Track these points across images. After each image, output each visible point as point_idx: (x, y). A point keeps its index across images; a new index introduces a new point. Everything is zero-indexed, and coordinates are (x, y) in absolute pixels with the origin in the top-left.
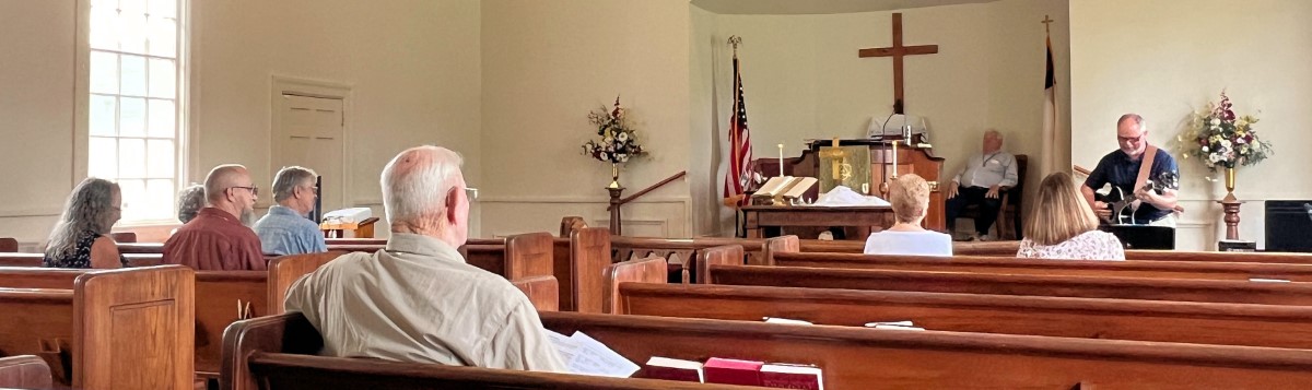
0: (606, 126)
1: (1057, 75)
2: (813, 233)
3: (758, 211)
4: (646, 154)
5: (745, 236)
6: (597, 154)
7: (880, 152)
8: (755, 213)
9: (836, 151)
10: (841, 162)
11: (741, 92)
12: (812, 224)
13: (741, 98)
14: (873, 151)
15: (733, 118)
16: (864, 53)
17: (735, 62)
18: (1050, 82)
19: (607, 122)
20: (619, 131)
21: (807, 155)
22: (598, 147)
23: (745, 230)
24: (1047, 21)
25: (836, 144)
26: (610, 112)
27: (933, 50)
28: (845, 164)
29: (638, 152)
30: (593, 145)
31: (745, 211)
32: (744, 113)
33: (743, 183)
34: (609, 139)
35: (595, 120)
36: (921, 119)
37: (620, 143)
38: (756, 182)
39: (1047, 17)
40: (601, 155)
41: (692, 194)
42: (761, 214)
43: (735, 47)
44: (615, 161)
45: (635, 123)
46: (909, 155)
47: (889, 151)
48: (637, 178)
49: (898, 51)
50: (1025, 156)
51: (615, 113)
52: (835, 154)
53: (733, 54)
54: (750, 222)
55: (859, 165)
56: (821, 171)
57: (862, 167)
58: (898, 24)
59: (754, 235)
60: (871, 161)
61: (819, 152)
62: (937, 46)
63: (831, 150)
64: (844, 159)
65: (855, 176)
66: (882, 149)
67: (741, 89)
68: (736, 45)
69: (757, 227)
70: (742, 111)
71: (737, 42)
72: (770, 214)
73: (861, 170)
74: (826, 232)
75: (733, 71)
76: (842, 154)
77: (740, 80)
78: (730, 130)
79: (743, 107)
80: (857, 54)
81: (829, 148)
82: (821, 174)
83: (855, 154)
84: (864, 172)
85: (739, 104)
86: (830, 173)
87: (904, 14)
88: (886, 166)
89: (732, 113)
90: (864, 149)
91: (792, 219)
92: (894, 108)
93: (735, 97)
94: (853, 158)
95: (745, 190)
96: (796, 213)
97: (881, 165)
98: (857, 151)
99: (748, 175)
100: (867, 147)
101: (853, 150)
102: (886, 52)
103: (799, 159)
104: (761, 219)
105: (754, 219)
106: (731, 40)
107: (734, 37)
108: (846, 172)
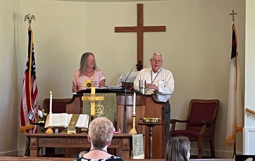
1: (238, 50)
3: (38, 137)
5: (28, 154)
7: (123, 97)
8: (37, 139)
9: (93, 97)
10: (97, 104)
11: (33, 53)
12: (74, 146)
14: (119, 96)
15: (27, 72)
16: (118, 30)
17: (30, 33)
18: (234, 54)
21: (76, 98)
24: (233, 14)
25: (93, 91)
27: (163, 29)
28: (100, 105)
31: (29, 137)
33: (30, 118)
38: (40, 117)
39: (233, 11)
42: (40, 140)
43: (30, 21)
46: (142, 99)
47: (130, 97)
49: (140, 29)
50: (219, 101)
53: (29, 27)
54: (32, 145)
55: (109, 106)
56: (83, 109)
57: (111, 107)
58: (141, 10)
59: (35, 154)
60: (117, 103)
61: (82, 97)
62: (165, 27)
63: (90, 96)
64: (99, 102)
65: (106, 113)
66: (125, 95)
67: (33, 51)
68: (31, 21)
69: (37, 148)
70: (34, 66)
71: (31, 18)
72: (46, 139)
73: (110, 110)
74: (84, 152)
75: (28, 38)
76: (97, 98)
77: (33, 45)
78: (24, 79)
79: (34, 64)
80: (114, 30)
81: (88, 94)
82: (84, 112)
83: (106, 99)
84: (112, 111)
85: (32, 62)
86: (89, 111)
87: (143, 4)
88: (127, 107)
89: (26, 68)
90: (112, 96)
91: (61, 143)
92: (137, 67)
93: (29, 57)
94: (105, 101)
95: (33, 122)
96: (65, 139)
97: (123, 106)
98: (108, 97)
99: (34, 111)
100: (115, 94)
101: (105, 96)
102: (133, 29)
103: (70, 101)
104: (39, 143)
105: (35, 143)
106: (27, 17)
107: (29, 15)
108: (100, 110)
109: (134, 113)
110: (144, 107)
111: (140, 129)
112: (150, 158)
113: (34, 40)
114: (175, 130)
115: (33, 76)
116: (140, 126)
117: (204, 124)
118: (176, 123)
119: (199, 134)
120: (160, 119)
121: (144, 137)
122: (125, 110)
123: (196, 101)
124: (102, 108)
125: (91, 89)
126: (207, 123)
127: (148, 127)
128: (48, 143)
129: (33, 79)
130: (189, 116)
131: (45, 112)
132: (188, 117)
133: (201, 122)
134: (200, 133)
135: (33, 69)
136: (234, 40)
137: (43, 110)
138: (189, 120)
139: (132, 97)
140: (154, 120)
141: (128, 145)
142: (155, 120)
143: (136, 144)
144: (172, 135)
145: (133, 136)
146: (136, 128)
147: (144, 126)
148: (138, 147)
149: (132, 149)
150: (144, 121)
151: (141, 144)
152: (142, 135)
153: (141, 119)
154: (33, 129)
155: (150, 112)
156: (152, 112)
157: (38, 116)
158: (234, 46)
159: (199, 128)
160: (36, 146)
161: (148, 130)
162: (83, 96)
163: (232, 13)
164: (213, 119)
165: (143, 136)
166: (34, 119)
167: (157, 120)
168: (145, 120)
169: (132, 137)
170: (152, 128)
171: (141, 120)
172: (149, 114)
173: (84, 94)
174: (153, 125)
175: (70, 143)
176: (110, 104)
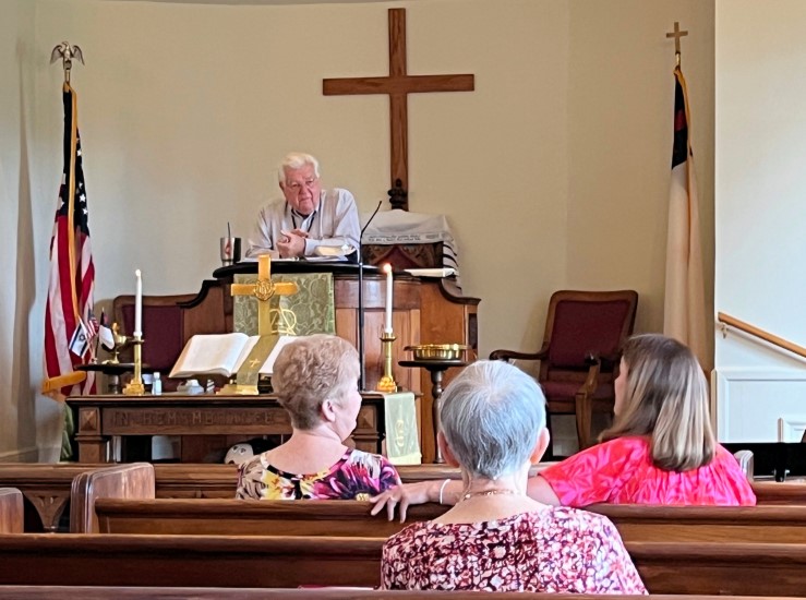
1: (694, 141)
2: (217, 449)
3: (102, 406)
5: (74, 458)
7: (354, 285)
8: (98, 410)
9: (265, 284)
10: (277, 306)
11: (79, 160)
12: (210, 431)
14: (340, 283)
15: (61, 214)
16: (332, 87)
17: (68, 98)
18: (680, 153)
21: (210, 291)
23: (75, 445)
24: (677, 34)
25: (265, 269)
27: (464, 83)
28: (284, 310)
31: (76, 407)
32: (85, 205)
33: (77, 351)
36: (440, 218)
38: (104, 347)
39: (676, 25)
42: (109, 412)
46: (409, 291)
47: (372, 285)
49: (398, 85)
50: (635, 294)
52: (263, 290)
53: (63, 80)
54: (84, 429)
55: (312, 311)
56: (235, 323)
57: (317, 315)
58: (399, 28)
59: (93, 454)
60: (336, 303)
61: (232, 285)
62: (472, 75)
63: (254, 283)
64: (282, 298)
66: (355, 280)
67: (79, 153)
68: (69, 62)
69: (100, 439)
70: (82, 198)
71: (72, 55)
72: (126, 411)
73: (314, 322)
74: (240, 447)
75: (63, 115)
76: (275, 289)
77: (78, 136)
78: (53, 238)
79: (83, 191)
80: (320, 87)
82: (236, 330)
83: (303, 290)
84: (320, 326)
85: (77, 186)
86: (253, 326)
87: (404, 10)
88: (366, 314)
89: (59, 203)
90: (321, 281)
91: (171, 421)
92: (390, 197)
93: (67, 170)
94: (300, 297)
95: (84, 363)
96: (181, 409)
97: (355, 311)
98: (307, 284)
99: (86, 329)
100: (329, 275)
101: (299, 282)
102: (376, 85)
103: (193, 298)
104: (105, 423)
105: (93, 422)
106: (58, 51)
107: (64, 47)
108: (285, 325)
109: (389, 330)
110: (415, 314)
111: (403, 382)
112: (435, 462)
113: (79, 121)
115: (79, 227)
116: (406, 369)
117: (594, 363)
119: (581, 391)
120: (465, 347)
121: (419, 400)
122: (361, 326)
123: (569, 296)
124: (290, 318)
125: (257, 264)
126: (601, 358)
127: (429, 373)
128: (132, 422)
129: (79, 234)
130: (549, 340)
131: (119, 332)
132: (544, 344)
133: (586, 356)
134: (583, 390)
135: (80, 206)
136: (680, 112)
137: (115, 325)
138: (548, 352)
139: (378, 283)
140: (447, 351)
141: (372, 425)
142: (449, 351)
143: (394, 420)
145: (387, 398)
146: (393, 374)
147: (416, 371)
148: (401, 432)
149: (384, 437)
150: (418, 355)
151: (411, 420)
152: (412, 395)
153: (407, 348)
154: (82, 385)
155: (434, 329)
156: (438, 328)
157: (100, 346)
158: (679, 129)
160: (98, 432)
161: (429, 381)
162: (232, 281)
163: (672, 30)
165: (416, 397)
166: (88, 354)
167: (453, 351)
168: (421, 351)
169: (382, 401)
170: (444, 375)
171: (406, 352)
172: (430, 334)
173: (236, 276)
174: (443, 367)
175: (197, 420)
176: (314, 307)
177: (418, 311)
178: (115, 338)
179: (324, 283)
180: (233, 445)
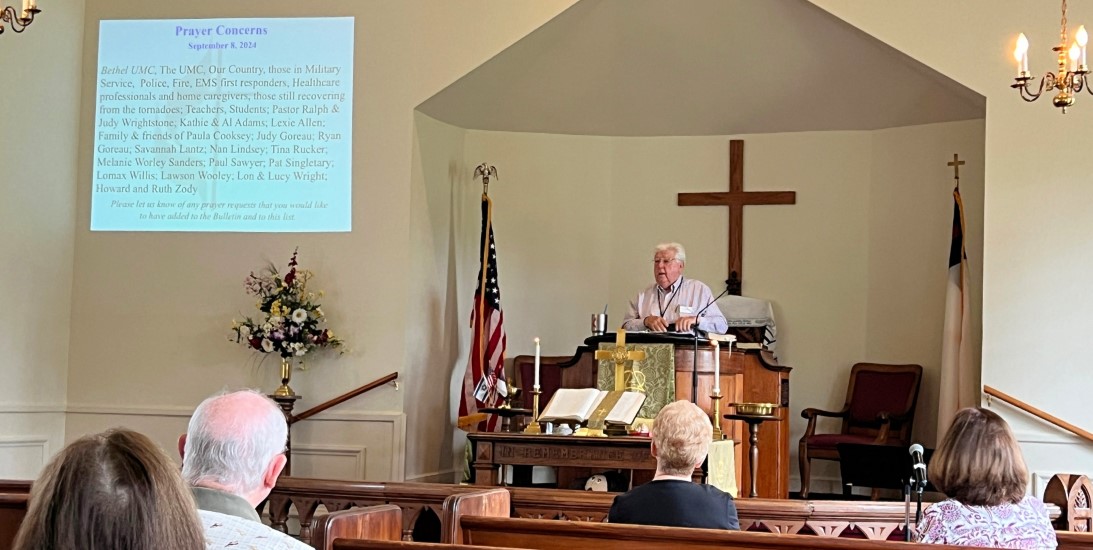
0: (274, 298)
2: (576, 479)
3: (494, 441)
4: (335, 343)
5: (472, 480)
6: (256, 343)
7: (691, 353)
8: (488, 444)
9: (621, 350)
10: (631, 368)
11: (492, 252)
12: (574, 463)
13: (492, 262)
14: (681, 351)
15: (478, 292)
16: (685, 200)
17: (485, 205)
18: (956, 256)
19: (275, 291)
20: (294, 306)
21: (583, 354)
22: (260, 331)
23: (473, 470)
24: (956, 163)
25: (621, 338)
26: (282, 275)
27: (788, 198)
28: (636, 371)
29: (323, 340)
30: (250, 326)
31: (474, 440)
32: (495, 285)
33: (479, 397)
34: (277, 319)
35: (257, 287)
36: (767, 303)
37: (295, 325)
38: (500, 395)
39: (956, 156)
40: (264, 344)
41: (407, 410)
42: (498, 448)
43: (486, 180)
44: (285, 354)
45: (320, 294)
46: (734, 360)
47: (706, 354)
48: (320, 381)
49: (736, 198)
50: (920, 368)
51: (290, 277)
52: (620, 355)
53: (482, 192)
54: (481, 458)
55: (657, 374)
56: (599, 380)
57: (661, 376)
58: (738, 156)
59: (486, 478)
60: (676, 367)
61: (597, 351)
62: (794, 193)
63: (613, 349)
64: (635, 363)
65: (650, 391)
66: (694, 349)
67: (492, 246)
68: (488, 178)
69: (491, 466)
70: (493, 280)
71: (489, 173)
72: (512, 446)
73: (659, 381)
74: (597, 477)
75: (482, 218)
76: (629, 355)
77: (491, 232)
78: (473, 311)
79: (494, 275)
80: (675, 199)
81: (612, 344)
82: (600, 385)
83: (651, 357)
84: (663, 385)
85: (490, 270)
86: (611, 382)
87: (743, 142)
88: (699, 377)
89: (477, 284)
90: (665, 350)
91: (545, 455)
92: (727, 285)
93: (482, 259)
94: (649, 362)
95: (485, 407)
96: (552, 446)
97: (691, 374)
98: (654, 351)
99: (487, 382)
100: (671, 346)
101: (648, 350)
102: (719, 199)
103: (570, 360)
104: (497, 454)
105: (487, 454)
106: (480, 170)
107: (484, 166)
108: (637, 383)
109: (717, 390)
110: (739, 378)
111: (730, 429)
112: (751, 496)
114: (816, 433)
115: (489, 302)
116: (730, 421)
117: (885, 421)
118: (818, 417)
120: (776, 406)
121: (740, 446)
122: (695, 384)
123: (866, 368)
124: (641, 378)
125: (615, 335)
126: (892, 419)
127: (747, 425)
128: (514, 454)
130: (850, 401)
131: (514, 385)
132: (846, 404)
133: (877, 416)
135: (491, 286)
137: (509, 380)
138: (848, 411)
139: (711, 353)
140: (762, 408)
142: (764, 409)
143: (717, 461)
144: (808, 445)
146: (720, 425)
147: (739, 423)
148: (722, 471)
149: (706, 475)
150: (739, 410)
151: (730, 462)
152: (731, 442)
153: (731, 405)
155: (754, 390)
156: (757, 389)
157: (497, 394)
158: (956, 239)
159: (872, 431)
160: (490, 461)
161: (748, 431)
162: (597, 348)
163: (952, 160)
164: (908, 409)
165: (735, 444)
166: (488, 401)
167: (768, 409)
168: (742, 407)
170: (759, 428)
171: (731, 408)
172: (751, 394)
173: (601, 345)
174: (759, 420)
175: (565, 455)
176: (659, 370)
177: (742, 375)
178: (508, 388)
179: (667, 353)
180: (591, 475)
